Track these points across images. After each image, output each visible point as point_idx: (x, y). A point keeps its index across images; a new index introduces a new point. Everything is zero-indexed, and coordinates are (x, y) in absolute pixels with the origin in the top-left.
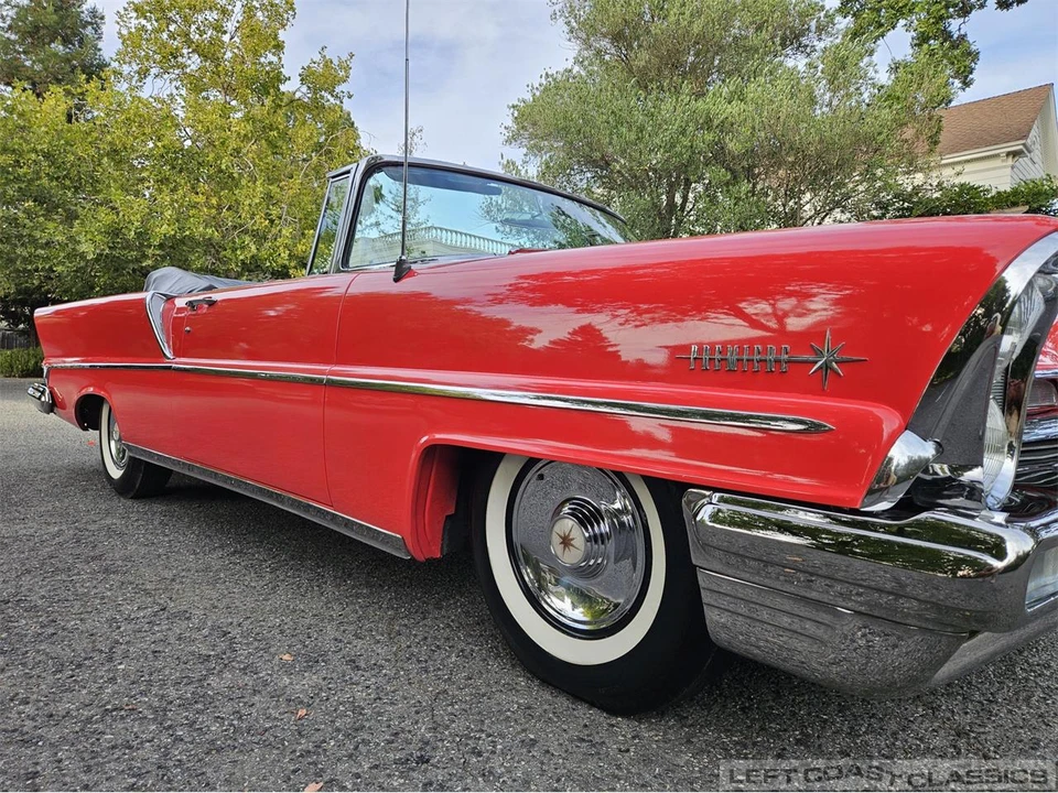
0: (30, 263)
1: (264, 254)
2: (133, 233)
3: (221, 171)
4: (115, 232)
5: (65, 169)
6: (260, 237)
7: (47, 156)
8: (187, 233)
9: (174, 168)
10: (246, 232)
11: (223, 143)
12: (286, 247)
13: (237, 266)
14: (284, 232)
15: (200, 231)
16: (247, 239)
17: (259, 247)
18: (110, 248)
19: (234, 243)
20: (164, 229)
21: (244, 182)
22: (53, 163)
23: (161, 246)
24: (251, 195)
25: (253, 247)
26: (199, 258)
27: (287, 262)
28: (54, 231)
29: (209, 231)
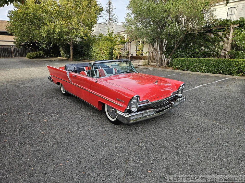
0: (33, 37)
1: (78, 34)
2: (52, 31)
3: (67, 15)
4: (48, 31)
5: (37, 16)
6: (77, 30)
7: (33, 14)
8: (63, 30)
9: (58, 15)
10: (74, 29)
11: (67, 8)
12: (82, 32)
13: (73, 37)
14: (82, 29)
15: (65, 30)
16: (74, 30)
17: (77, 32)
18: (48, 35)
19: (72, 31)
20: (58, 30)
21: (73, 18)
22: (34, 15)
23: (58, 33)
24: (74, 20)
25: (76, 33)
26: (65, 36)
27: (83, 35)
28: (37, 32)
29: (67, 29)
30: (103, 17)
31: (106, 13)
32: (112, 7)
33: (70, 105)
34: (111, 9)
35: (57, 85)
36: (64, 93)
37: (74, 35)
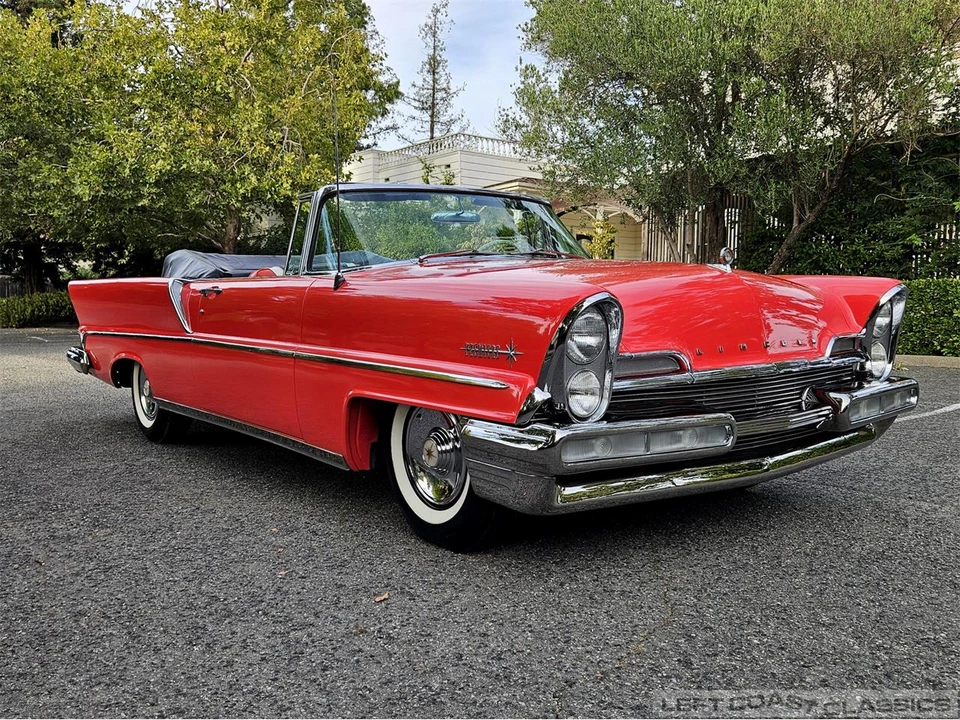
0: (27, 207)
1: (265, 184)
2: (127, 170)
3: (215, 93)
4: (109, 170)
5: (55, 103)
6: (261, 166)
7: (37, 89)
8: (184, 166)
9: (166, 94)
10: (246, 160)
11: (217, 61)
12: (289, 175)
13: (237, 201)
14: (286, 159)
15: (197, 164)
16: (247, 169)
17: (260, 175)
18: (105, 188)
19: (233, 174)
20: (159, 166)
21: (241, 105)
22: (43, 97)
23: (157, 184)
24: (249, 118)
25: (253, 179)
26: (196, 194)
27: (289, 193)
28: (48, 174)
29: (207, 163)
30: (400, 131)
31: (417, 113)
32: (445, 86)
33: (178, 478)
34: (439, 95)
35: (118, 386)
36: (148, 423)
37: (242, 191)
